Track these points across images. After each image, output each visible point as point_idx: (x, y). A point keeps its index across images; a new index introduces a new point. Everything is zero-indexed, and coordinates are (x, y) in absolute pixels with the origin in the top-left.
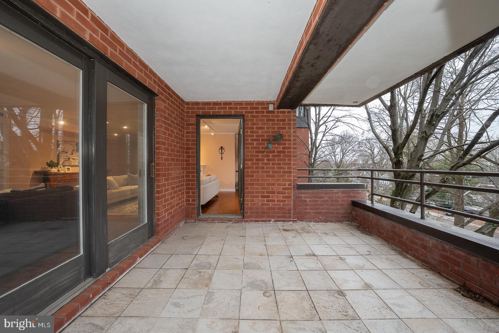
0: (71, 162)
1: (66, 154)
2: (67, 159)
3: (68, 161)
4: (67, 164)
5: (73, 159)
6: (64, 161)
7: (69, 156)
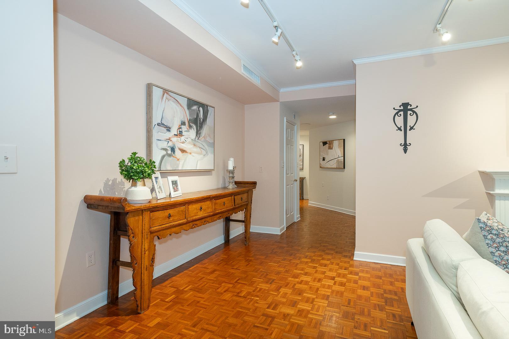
0: (178, 160)
1: (168, 135)
2: (169, 152)
3: (172, 158)
4: (169, 168)
5: (183, 151)
6: (163, 157)
7: (174, 139)
